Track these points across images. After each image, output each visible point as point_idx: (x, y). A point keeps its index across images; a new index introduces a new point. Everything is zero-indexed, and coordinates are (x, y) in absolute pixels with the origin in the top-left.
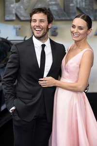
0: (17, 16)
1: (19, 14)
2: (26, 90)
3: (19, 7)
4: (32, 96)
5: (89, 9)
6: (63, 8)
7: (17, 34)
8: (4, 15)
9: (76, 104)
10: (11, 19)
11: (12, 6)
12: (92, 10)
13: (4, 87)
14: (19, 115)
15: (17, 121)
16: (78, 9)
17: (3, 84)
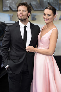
0: (10, 8)
1: (11, 7)
2: (15, 54)
3: (12, 3)
4: (19, 58)
5: (55, 3)
6: (39, 3)
7: (11, 19)
8: (3, 7)
9: (48, 63)
10: (7, 10)
11: (7, 1)
12: (58, 4)
13: (2, 53)
14: (11, 70)
15: (10, 74)
16: (48, 3)
17: (1, 51)
